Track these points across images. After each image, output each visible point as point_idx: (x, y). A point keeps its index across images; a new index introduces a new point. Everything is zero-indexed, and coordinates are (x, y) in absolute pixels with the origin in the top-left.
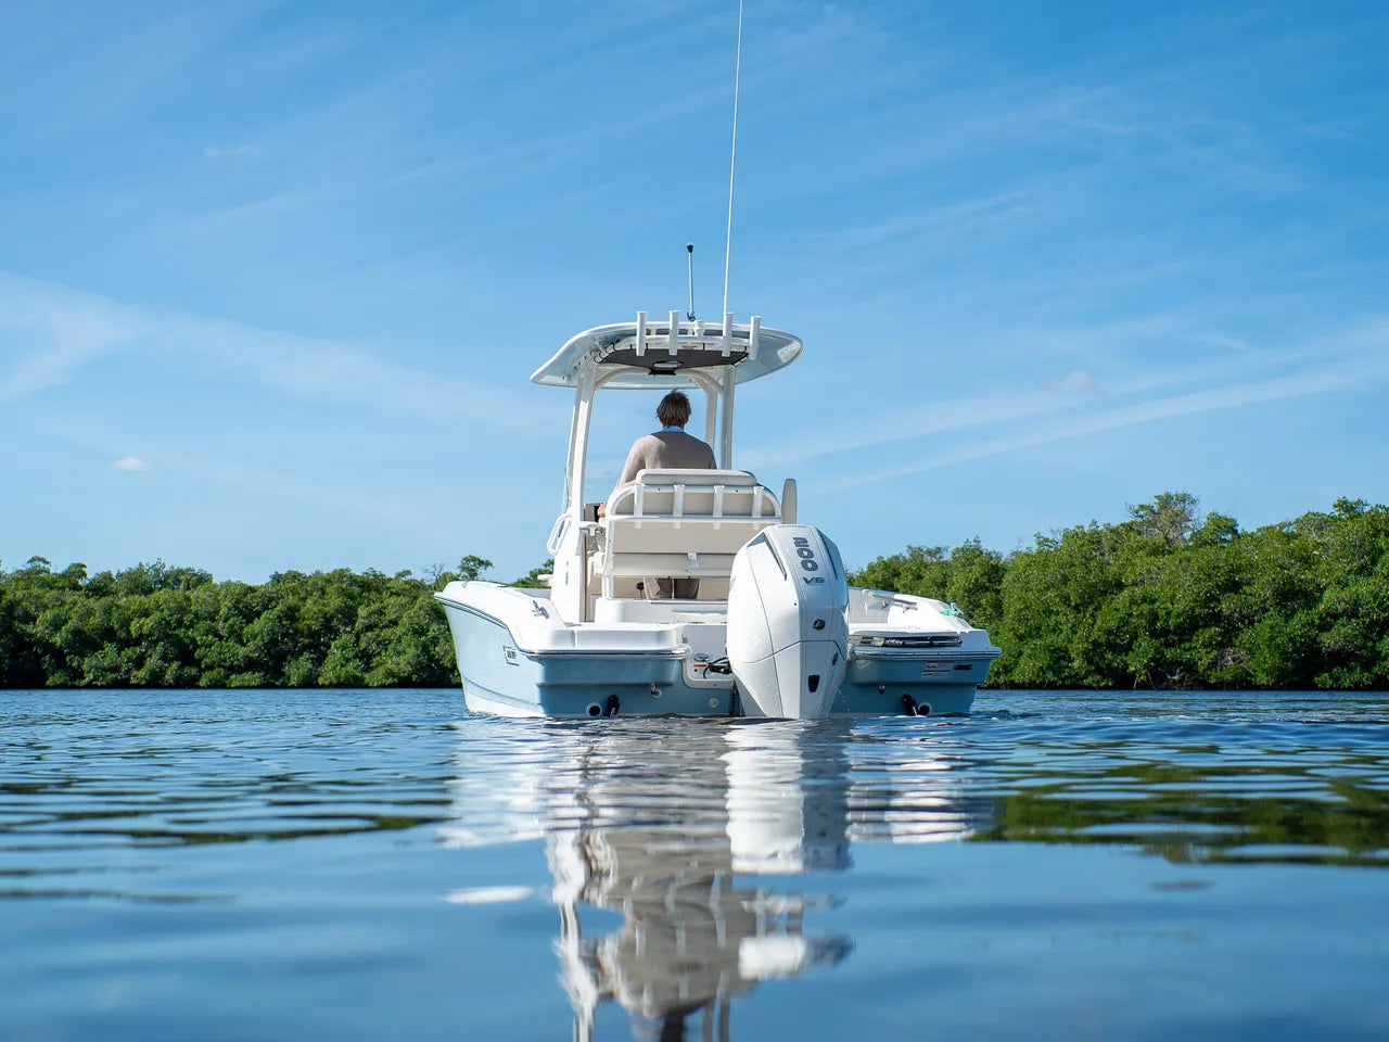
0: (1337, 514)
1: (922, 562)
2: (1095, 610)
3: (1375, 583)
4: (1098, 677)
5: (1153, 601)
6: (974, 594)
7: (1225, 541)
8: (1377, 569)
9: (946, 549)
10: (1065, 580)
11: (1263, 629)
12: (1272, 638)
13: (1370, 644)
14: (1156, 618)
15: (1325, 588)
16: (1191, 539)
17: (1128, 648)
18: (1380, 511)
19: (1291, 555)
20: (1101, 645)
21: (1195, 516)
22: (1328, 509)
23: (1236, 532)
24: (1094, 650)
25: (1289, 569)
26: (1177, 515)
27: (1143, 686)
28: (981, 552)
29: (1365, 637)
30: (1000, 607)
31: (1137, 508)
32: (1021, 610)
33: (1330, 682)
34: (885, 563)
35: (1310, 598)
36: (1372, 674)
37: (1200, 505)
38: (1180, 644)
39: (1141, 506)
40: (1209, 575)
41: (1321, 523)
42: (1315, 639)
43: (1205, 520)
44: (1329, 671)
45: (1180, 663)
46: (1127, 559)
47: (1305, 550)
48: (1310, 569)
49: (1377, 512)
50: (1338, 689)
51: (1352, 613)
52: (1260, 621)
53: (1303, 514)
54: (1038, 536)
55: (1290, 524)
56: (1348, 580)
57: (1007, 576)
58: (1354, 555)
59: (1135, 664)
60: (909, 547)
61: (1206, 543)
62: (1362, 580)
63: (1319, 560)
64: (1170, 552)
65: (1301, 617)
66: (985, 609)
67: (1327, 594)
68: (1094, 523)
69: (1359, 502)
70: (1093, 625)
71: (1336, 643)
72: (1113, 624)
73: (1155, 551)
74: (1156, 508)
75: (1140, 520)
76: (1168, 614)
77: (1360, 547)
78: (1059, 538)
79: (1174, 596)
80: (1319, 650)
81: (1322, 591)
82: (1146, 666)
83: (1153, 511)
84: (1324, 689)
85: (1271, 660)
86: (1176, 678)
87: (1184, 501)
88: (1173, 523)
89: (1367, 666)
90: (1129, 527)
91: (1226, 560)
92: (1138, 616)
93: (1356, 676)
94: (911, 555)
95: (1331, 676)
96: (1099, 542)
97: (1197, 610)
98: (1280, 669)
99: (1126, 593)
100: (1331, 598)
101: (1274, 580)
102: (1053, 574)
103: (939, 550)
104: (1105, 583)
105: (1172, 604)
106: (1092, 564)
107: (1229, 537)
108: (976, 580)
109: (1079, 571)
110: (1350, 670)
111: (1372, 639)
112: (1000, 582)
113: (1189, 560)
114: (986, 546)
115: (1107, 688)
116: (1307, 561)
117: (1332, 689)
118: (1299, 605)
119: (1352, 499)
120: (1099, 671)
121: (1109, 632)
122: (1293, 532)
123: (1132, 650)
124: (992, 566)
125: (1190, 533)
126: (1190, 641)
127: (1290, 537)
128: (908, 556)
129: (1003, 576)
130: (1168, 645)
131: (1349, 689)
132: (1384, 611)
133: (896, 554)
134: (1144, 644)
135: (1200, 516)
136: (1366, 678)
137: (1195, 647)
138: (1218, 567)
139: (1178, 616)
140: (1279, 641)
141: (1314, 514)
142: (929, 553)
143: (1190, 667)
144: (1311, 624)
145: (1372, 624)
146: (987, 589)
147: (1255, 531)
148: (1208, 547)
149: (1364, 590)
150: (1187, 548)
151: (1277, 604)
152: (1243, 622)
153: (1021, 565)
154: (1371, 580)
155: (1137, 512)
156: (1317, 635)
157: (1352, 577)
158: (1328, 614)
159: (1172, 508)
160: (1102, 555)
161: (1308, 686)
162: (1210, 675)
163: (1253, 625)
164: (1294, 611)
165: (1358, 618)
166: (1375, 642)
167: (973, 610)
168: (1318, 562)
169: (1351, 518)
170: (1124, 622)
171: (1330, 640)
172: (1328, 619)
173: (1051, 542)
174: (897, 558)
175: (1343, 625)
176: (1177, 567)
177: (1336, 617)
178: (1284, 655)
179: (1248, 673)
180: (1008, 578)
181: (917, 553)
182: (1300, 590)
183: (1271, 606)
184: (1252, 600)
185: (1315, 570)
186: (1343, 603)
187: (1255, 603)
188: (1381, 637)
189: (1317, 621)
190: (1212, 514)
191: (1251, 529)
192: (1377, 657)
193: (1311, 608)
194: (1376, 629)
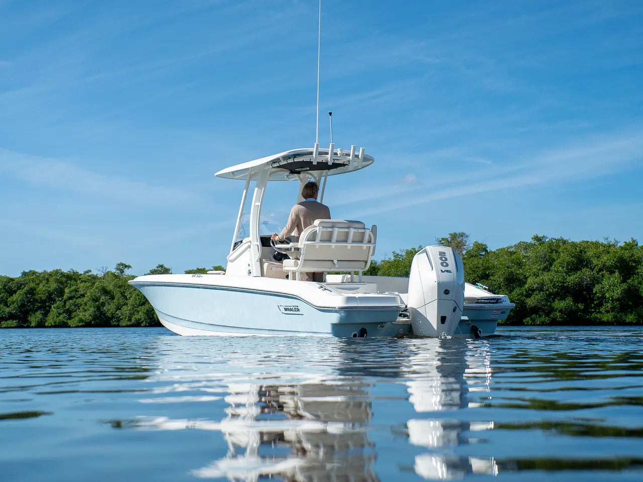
0: (533, 242)
3: (551, 275)
7: (482, 255)
8: (552, 268)
13: (549, 304)
15: (528, 277)
16: (466, 254)
18: (554, 241)
19: (512, 262)
21: (468, 243)
22: (529, 240)
23: (487, 251)
25: (511, 268)
26: (459, 243)
29: (547, 300)
31: (440, 239)
33: (530, 322)
35: (521, 282)
36: (549, 317)
37: (470, 238)
39: (443, 239)
40: (474, 271)
41: (526, 246)
42: (524, 301)
43: (472, 245)
44: (530, 316)
47: (519, 260)
48: (521, 268)
49: (552, 241)
50: (534, 325)
51: (541, 289)
53: (518, 242)
54: (394, 253)
55: (512, 247)
56: (538, 274)
57: (380, 272)
58: (541, 262)
61: (472, 256)
62: (545, 273)
63: (525, 264)
65: (517, 291)
67: (529, 280)
68: (421, 246)
69: (544, 237)
71: (533, 303)
74: (449, 240)
75: (442, 245)
77: (544, 258)
78: (404, 254)
80: (526, 306)
81: (526, 278)
83: (448, 241)
84: (527, 325)
87: (462, 236)
88: (457, 247)
89: (548, 314)
91: (482, 264)
93: (543, 319)
95: (531, 319)
100: (531, 282)
101: (504, 273)
102: (401, 271)
107: (483, 253)
110: (540, 316)
111: (550, 302)
112: (377, 275)
113: (465, 264)
116: (520, 265)
117: (531, 325)
118: (516, 285)
119: (540, 235)
122: (513, 251)
124: (373, 267)
125: (465, 251)
127: (512, 253)
131: (539, 325)
132: (555, 288)
135: (470, 243)
136: (547, 320)
138: (478, 267)
141: (523, 242)
144: (522, 294)
145: (551, 294)
147: (496, 250)
148: (474, 258)
149: (546, 278)
150: (464, 258)
151: (506, 285)
154: (550, 273)
155: (441, 241)
156: (525, 299)
157: (540, 272)
158: (529, 290)
159: (457, 239)
161: (521, 324)
164: (514, 288)
165: (543, 291)
169: (540, 244)
171: (530, 302)
172: (530, 292)
173: (400, 256)
175: (536, 294)
177: (533, 291)
182: (517, 278)
183: (503, 286)
184: (494, 283)
185: (524, 269)
186: (536, 284)
187: (496, 285)
188: (554, 300)
189: (525, 293)
190: (476, 242)
191: (493, 250)
192: (552, 310)
193: (521, 287)
194: (552, 296)
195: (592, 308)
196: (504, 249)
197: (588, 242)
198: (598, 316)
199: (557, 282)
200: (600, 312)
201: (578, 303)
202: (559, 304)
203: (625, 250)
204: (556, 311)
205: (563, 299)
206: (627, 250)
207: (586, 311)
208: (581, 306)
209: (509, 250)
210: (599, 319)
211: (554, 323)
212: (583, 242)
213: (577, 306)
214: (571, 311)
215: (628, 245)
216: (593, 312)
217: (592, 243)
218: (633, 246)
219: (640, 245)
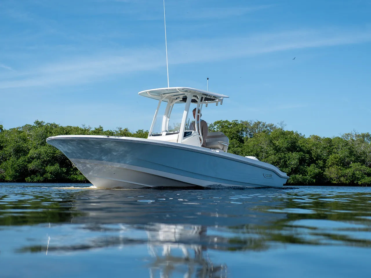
0: (35, 125)
3: (46, 148)
11: (10, 162)
12: (12, 165)
13: (43, 168)
15: (30, 149)
18: (49, 125)
19: (20, 138)
22: (32, 124)
23: (2, 130)
25: (19, 143)
29: (42, 165)
33: (30, 180)
35: (25, 152)
36: (43, 177)
41: (29, 128)
42: (26, 166)
44: (30, 176)
47: (25, 137)
48: (25, 143)
49: (48, 125)
50: (33, 182)
51: (38, 158)
52: (9, 160)
53: (25, 125)
55: (20, 128)
56: (37, 147)
58: (40, 139)
62: (42, 147)
63: (29, 140)
65: (22, 159)
67: (31, 151)
69: (42, 122)
71: (33, 167)
77: (42, 136)
80: (27, 169)
81: (29, 150)
84: (28, 182)
85: (11, 172)
89: (42, 175)
93: (38, 178)
95: (31, 178)
98: (14, 175)
100: (32, 152)
101: (14, 146)
110: (37, 176)
111: (44, 166)
116: (25, 140)
117: (30, 182)
118: (22, 155)
119: (40, 121)
127: (20, 132)
131: (36, 182)
132: (48, 157)
136: (41, 179)
140: (15, 166)
141: (28, 125)
144: (25, 161)
145: (45, 161)
147: (9, 130)
149: (42, 150)
151: (15, 154)
152: (3, 160)
154: (45, 147)
156: (27, 164)
157: (39, 146)
158: (31, 158)
161: (23, 181)
163: (6, 161)
164: (20, 157)
165: (40, 159)
166: (45, 167)
168: (29, 141)
169: (39, 127)
171: (31, 166)
172: (31, 159)
175: (35, 161)
177: (33, 159)
178: (16, 171)
179: (4, 177)
182: (22, 150)
183: (13, 155)
184: (6, 152)
185: (27, 143)
186: (35, 154)
187: (7, 154)
188: (47, 166)
189: (27, 160)
191: (7, 129)
192: (45, 172)
193: (25, 156)
194: (46, 163)
195: (72, 171)
196: (15, 129)
197: (71, 127)
198: (75, 177)
199: (50, 153)
200: (76, 174)
201: (63, 167)
202: (50, 168)
203: (95, 133)
204: (48, 173)
205: (53, 165)
207: (67, 173)
208: (64, 170)
209: (18, 130)
210: (75, 179)
211: (46, 181)
212: (68, 127)
213: (62, 170)
214: (58, 173)
215: (96, 129)
216: (72, 174)
217: (75, 128)
218: (100, 131)
219: (104, 131)
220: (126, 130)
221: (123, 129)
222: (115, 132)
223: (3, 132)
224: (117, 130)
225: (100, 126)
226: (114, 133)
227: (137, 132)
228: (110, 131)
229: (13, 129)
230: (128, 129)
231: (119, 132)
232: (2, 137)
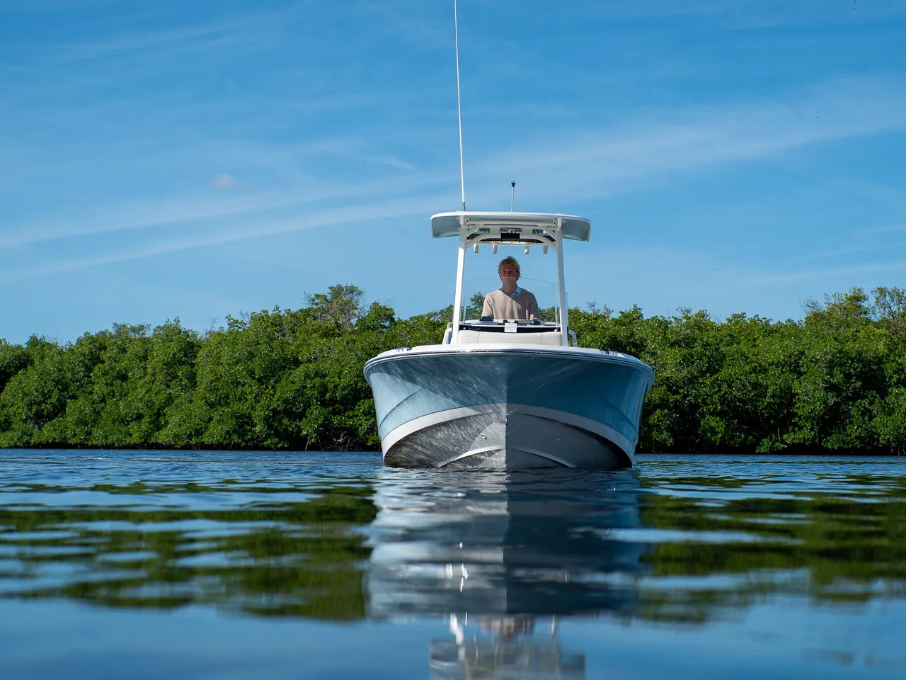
0: (473, 307)
1: (127, 338)
2: (276, 382)
4: (276, 440)
5: (324, 376)
6: (171, 366)
7: (384, 327)
9: (149, 326)
10: (251, 356)
14: (327, 390)
16: (356, 325)
17: (301, 416)
20: (280, 412)
21: (360, 306)
23: (393, 319)
24: (274, 416)
26: (346, 304)
27: (314, 448)
28: (180, 330)
30: (194, 378)
31: (313, 297)
32: (212, 381)
34: (91, 338)
37: (364, 296)
38: (344, 412)
39: (317, 296)
43: (368, 309)
45: (344, 429)
46: (304, 340)
53: (446, 307)
54: (229, 318)
55: (435, 314)
57: (201, 352)
59: (308, 428)
60: (115, 324)
61: (368, 328)
64: (340, 335)
66: (181, 380)
68: (277, 308)
70: (273, 396)
72: (289, 395)
73: (326, 334)
74: (329, 297)
75: (315, 307)
76: (336, 387)
78: (247, 320)
79: (342, 372)
82: (316, 431)
83: (327, 300)
86: (340, 441)
87: (352, 292)
88: (342, 310)
90: (306, 313)
92: (311, 388)
94: (117, 331)
96: (280, 325)
97: (359, 384)
99: (302, 368)
102: (241, 350)
103: (142, 327)
104: (285, 359)
105: (340, 379)
106: (275, 344)
107: (387, 324)
108: (174, 355)
109: (264, 349)
112: (195, 357)
113: (354, 342)
114: (184, 326)
115: (283, 449)
120: (277, 434)
121: (286, 401)
122: (438, 322)
123: (306, 417)
124: (189, 343)
125: (356, 319)
126: (353, 410)
127: (436, 325)
128: (113, 332)
129: (197, 351)
130: (335, 413)
133: (103, 330)
134: (316, 412)
135: (364, 305)
137: (357, 415)
139: (344, 389)
142: (134, 330)
143: (352, 432)
146: (184, 363)
147: (408, 319)
148: (370, 331)
150: (353, 332)
153: (214, 342)
155: (313, 300)
159: (342, 297)
160: (283, 336)
162: (367, 439)
167: (171, 381)
170: (300, 392)
173: (240, 323)
174: (103, 333)
176: (345, 348)
180: (201, 353)
181: (121, 329)
190: (375, 304)
191: (405, 318)
196: (422, 317)
203: (621, 325)
206: (624, 325)
209: (431, 319)
215: (626, 317)
218: (634, 319)
219: (645, 318)
220: (702, 315)
221: (693, 313)
222: (673, 320)
223: (395, 324)
224: (679, 315)
225: (635, 306)
226: (671, 322)
227: (730, 321)
228: (661, 319)
229: (418, 317)
230: (707, 313)
231: (685, 321)
232: (392, 338)
